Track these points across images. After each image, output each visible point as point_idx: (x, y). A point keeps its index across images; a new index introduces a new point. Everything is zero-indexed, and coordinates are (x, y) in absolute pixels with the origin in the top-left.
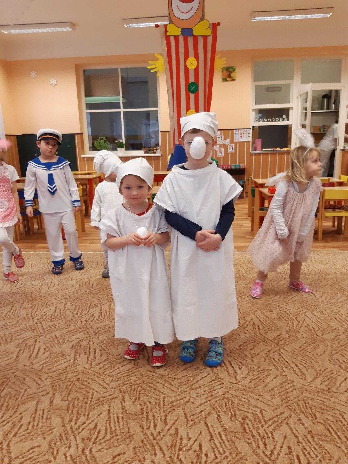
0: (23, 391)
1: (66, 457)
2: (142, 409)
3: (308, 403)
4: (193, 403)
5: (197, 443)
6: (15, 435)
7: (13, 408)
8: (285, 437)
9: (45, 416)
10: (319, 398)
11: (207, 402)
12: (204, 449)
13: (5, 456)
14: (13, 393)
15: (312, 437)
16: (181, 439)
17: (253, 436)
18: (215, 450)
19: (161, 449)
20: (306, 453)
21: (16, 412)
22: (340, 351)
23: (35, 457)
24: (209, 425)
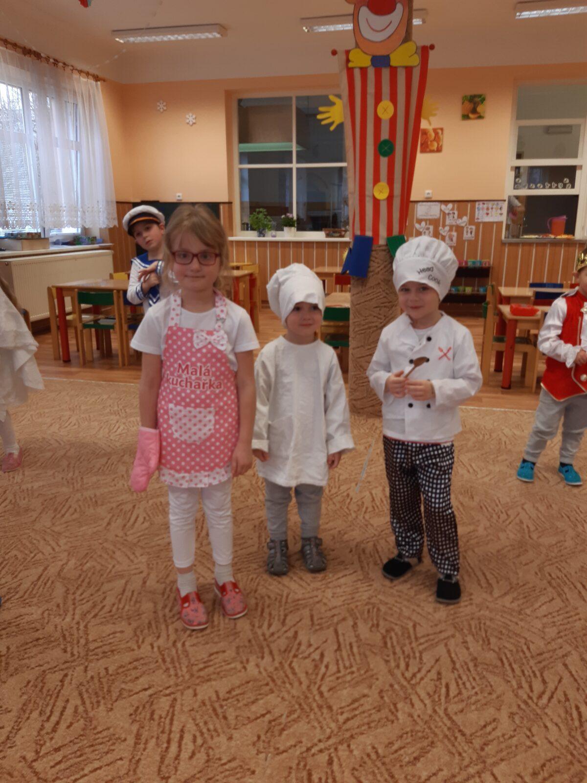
0: (110, 566)
1: (153, 648)
2: (257, 604)
3: (485, 624)
4: (325, 604)
5: (318, 652)
6: (95, 616)
7: (96, 586)
8: (437, 660)
9: (134, 599)
10: (503, 620)
11: (344, 605)
12: (326, 660)
13: (81, 637)
14: (98, 567)
15: (475, 666)
16: (300, 644)
17: (394, 653)
18: (340, 662)
19: (271, 653)
20: (460, 682)
21: (98, 590)
22: (557, 562)
23: (116, 643)
24: (340, 632)
